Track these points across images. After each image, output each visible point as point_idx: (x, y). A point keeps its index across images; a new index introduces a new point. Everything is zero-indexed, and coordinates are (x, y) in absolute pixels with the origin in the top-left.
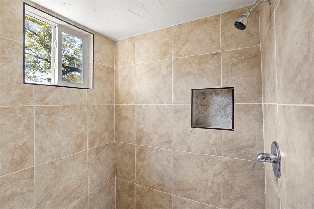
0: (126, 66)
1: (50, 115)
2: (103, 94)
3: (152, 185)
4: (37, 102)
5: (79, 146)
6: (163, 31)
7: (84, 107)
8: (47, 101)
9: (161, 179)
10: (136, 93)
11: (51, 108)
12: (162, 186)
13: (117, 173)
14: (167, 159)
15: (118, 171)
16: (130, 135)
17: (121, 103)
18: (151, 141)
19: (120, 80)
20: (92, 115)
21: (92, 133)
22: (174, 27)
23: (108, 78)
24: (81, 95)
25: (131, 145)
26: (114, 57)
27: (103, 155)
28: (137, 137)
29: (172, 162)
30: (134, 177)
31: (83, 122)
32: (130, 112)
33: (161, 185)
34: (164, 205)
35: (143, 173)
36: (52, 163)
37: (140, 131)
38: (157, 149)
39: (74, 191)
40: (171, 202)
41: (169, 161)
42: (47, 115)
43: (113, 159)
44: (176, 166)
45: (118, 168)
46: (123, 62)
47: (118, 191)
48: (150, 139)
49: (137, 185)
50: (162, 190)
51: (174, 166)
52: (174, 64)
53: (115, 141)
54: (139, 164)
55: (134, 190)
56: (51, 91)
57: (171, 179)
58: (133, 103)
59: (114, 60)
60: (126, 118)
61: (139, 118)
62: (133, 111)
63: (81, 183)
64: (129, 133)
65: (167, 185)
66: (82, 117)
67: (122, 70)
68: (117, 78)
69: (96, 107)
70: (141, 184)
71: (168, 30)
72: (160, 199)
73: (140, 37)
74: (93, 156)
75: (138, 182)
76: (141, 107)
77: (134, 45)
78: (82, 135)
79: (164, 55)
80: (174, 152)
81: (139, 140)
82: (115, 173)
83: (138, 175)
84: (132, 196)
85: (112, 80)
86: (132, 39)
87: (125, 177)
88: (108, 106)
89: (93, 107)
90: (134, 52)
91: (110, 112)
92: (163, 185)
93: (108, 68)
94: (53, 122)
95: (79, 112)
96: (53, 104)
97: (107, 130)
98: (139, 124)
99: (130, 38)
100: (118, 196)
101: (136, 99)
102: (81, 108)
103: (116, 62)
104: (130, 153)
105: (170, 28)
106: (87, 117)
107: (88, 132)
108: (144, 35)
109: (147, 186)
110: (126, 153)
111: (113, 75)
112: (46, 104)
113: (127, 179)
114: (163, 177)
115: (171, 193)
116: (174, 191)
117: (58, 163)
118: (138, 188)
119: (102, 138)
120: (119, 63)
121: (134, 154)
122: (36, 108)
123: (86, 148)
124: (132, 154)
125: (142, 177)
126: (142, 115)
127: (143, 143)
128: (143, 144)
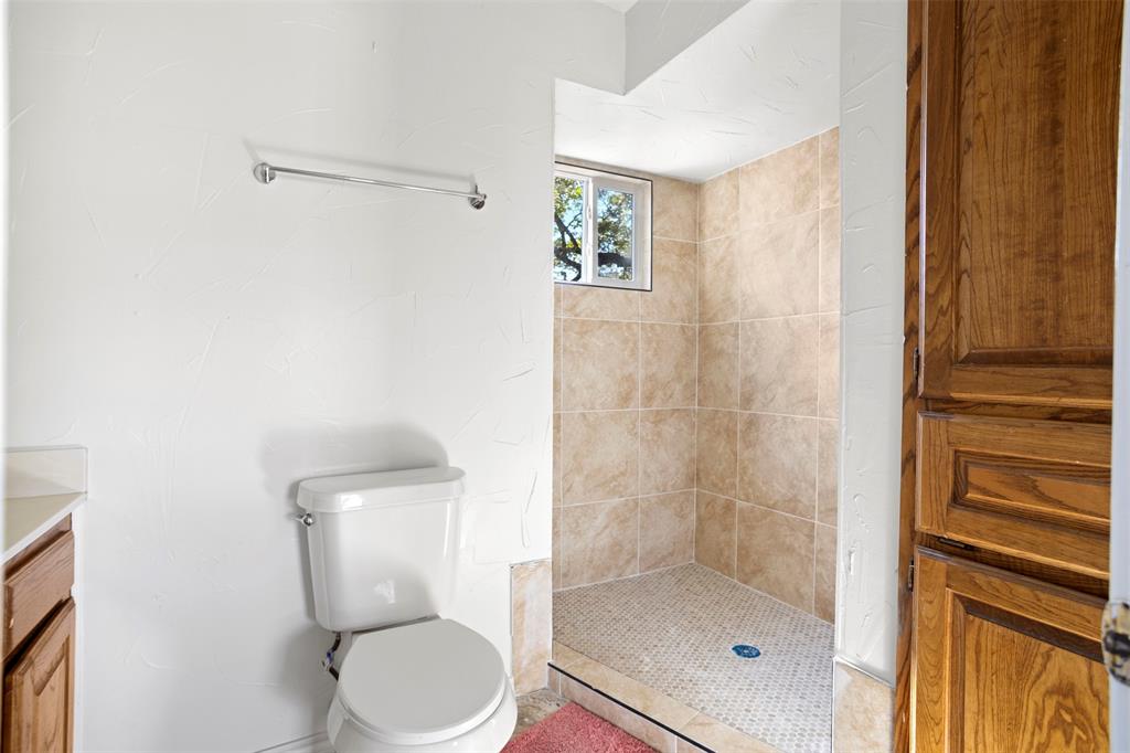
0: (723, 236)
1: (582, 334)
2: (671, 302)
3: (772, 502)
4: (566, 310)
5: (625, 399)
6: (800, 149)
7: (635, 326)
8: (578, 310)
9: (792, 486)
10: (743, 296)
11: (583, 322)
12: (792, 504)
13: (699, 479)
14: (805, 439)
15: (702, 475)
16: (729, 391)
17: (710, 320)
18: (772, 400)
19: (709, 268)
20: (649, 342)
21: (650, 378)
22: (824, 135)
23: (684, 267)
24: (630, 301)
25: (730, 412)
26: (695, 222)
27: (668, 430)
28: (742, 394)
29: (816, 446)
30: (733, 485)
31: (633, 352)
32: (730, 339)
33: (790, 501)
34: (796, 545)
35: (752, 475)
36: (584, 415)
37: (749, 379)
38: (785, 418)
39: (614, 478)
40: (811, 537)
41: (809, 445)
42: (577, 333)
43: (692, 446)
44: (825, 455)
45: (702, 466)
46: (716, 229)
47: (699, 518)
48: (770, 396)
49: (740, 504)
50: (793, 512)
51: (821, 455)
52: (823, 221)
53: (696, 407)
54: (746, 454)
55: (734, 516)
56: (584, 293)
57: (814, 486)
58: (735, 319)
59: (697, 227)
60: (720, 353)
61: (746, 350)
62: (736, 336)
63: (626, 470)
64: (727, 386)
65: (804, 500)
66: (631, 345)
67: (713, 246)
68: (703, 265)
69: (657, 327)
70: (748, 500)
71: (811, 144)
72: (788, 533)
73: (750, 168)
74: (649, 425)
75: (742, 497)
76: (752, 324)
77: (737, 187)
78: (629, 378)
79: (801, 202)
80: (821, 422)
81: (747, 401)
82: (696, 477)
83: (742, 480)
84: (727, 528)
85: (692, 271)
86: (734, 174)
87: (715, 485)
88: (682, 327)
89: (652, 326)
90: (738, 203)
91: (687, 340)
92: (794, 499)
93: (682, 246)
94: (585, 346)
95: (626, 334)
96: (587, 316)
97: (679, 378)
98: (747, 363)
99: (729, 173)
100: (700, 530)
101: (743, 310)
102: (629, 326)
103: (700, 231)
104: (727, 430)
105: (816, 138)
106: (640, 345)
107: (640, 375)
108: (760, 162)
109: (760, 504)
110: (718, 433)
111: (695, 261)
112: (576, 315)
113: (721, 489)
114: (795, 482)
115: (813, 518)
116: (820, 512)
117: (592, 419)
118: (741, 510)
119: (669, 393)
120: (707, 231)
121: (735, 433)
122: (565, 321)
123: (637, 407)
124: (731, 434)
125: (751, 483)
126: (754, 344)
127: (754, 407)
128: (755, 409)
